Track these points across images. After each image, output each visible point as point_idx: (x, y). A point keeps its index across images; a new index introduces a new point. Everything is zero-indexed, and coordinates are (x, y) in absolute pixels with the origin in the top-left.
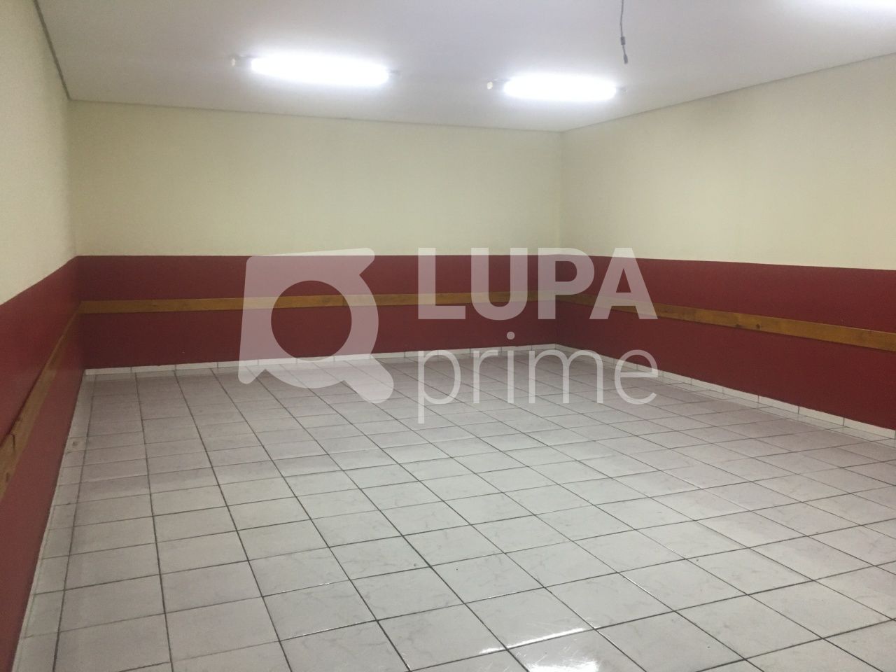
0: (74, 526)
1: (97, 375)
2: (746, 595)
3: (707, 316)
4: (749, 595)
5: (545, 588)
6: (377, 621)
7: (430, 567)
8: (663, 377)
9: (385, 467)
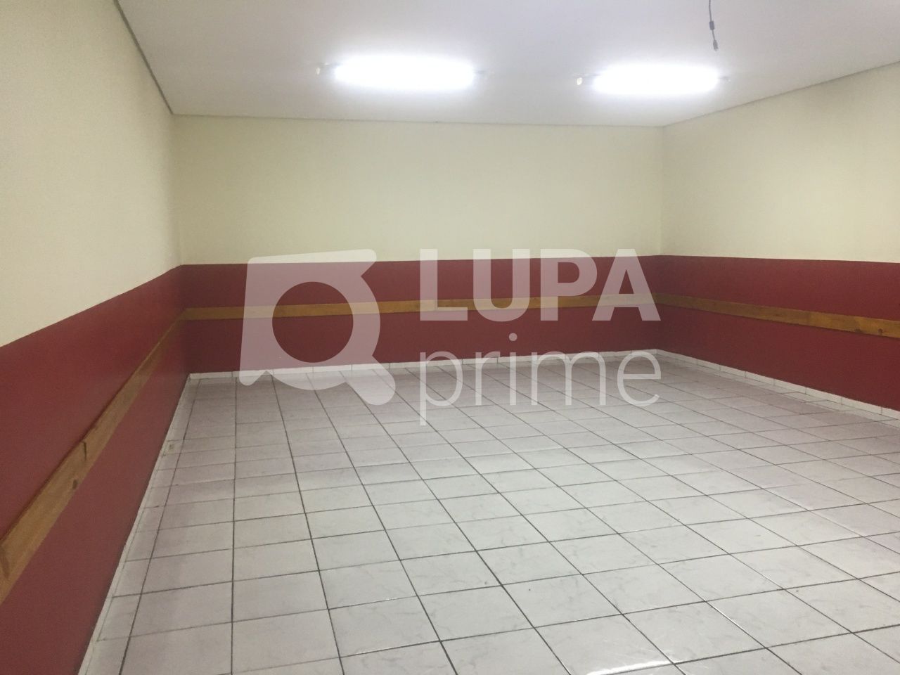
0: (159, 530)
1: (201, 379)
2: (851, 632)
3: (824, 320)
4: (854, 633)
5: (623, 615)
6: (441, 642)
7: (502, 586)
8: (774, 385)
9: (466, 477)
